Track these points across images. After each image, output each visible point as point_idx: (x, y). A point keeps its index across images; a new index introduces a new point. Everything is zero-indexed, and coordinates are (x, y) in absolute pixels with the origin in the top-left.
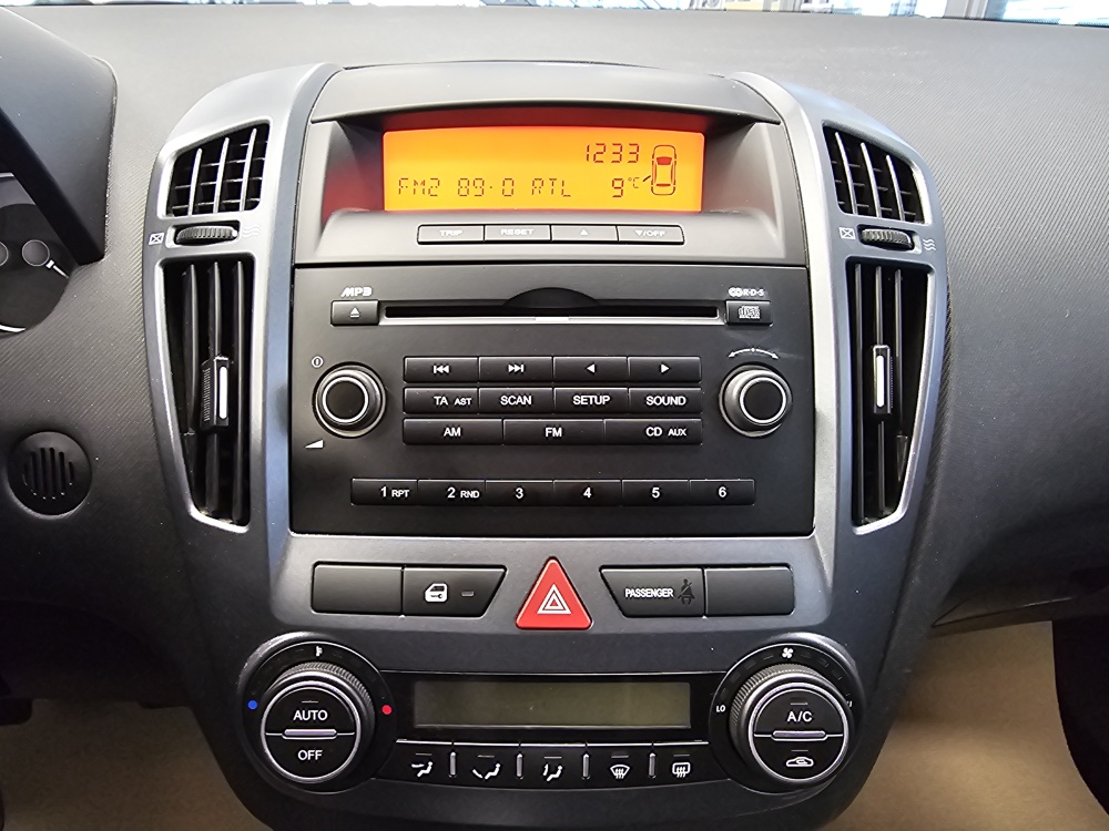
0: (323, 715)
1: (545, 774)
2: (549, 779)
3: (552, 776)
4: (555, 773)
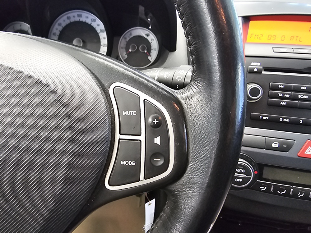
0: (243, 171)
1: (298, 195)
2: (299, 196)
3: (300, 196)
4: (302, 195)
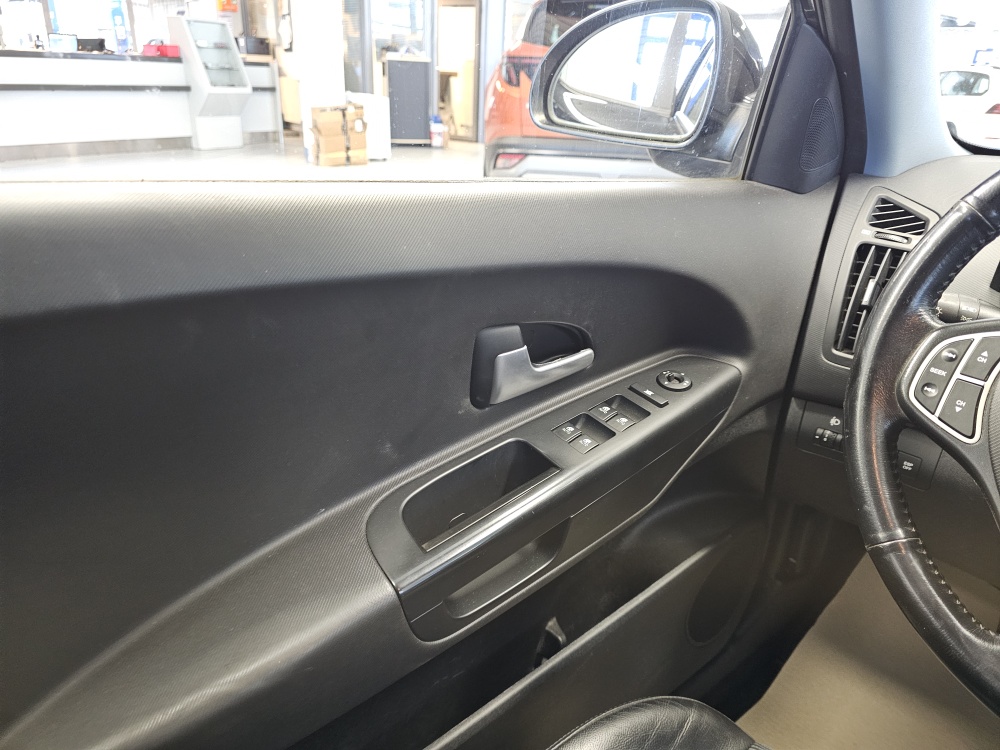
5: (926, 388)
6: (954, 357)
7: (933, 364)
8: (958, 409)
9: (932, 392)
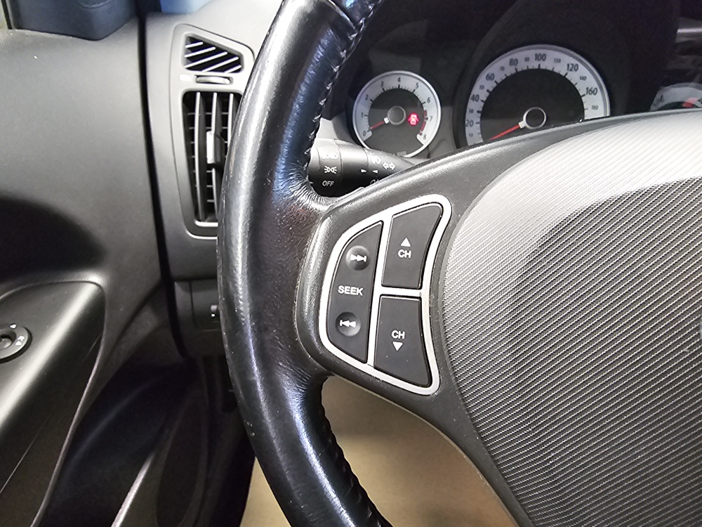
5: (341, 323)
6: (365, 259)
7: (339, 279)
8: (398, 345)
9: (352, 326)
